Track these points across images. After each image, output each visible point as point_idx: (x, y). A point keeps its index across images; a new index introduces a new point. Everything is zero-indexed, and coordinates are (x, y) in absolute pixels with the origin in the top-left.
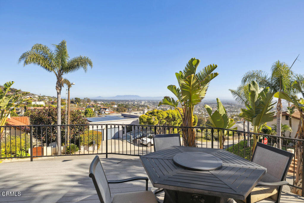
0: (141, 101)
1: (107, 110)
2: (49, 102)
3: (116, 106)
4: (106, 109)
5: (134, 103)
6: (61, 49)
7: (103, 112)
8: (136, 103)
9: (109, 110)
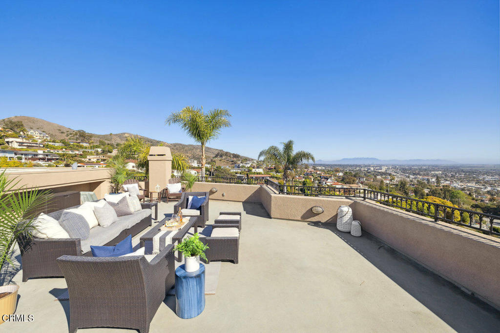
0: (380, 166)
1: (329, 180)
2: (266, 168)
3: (341, 174)
4: (327, 179)
5: (370, 169)
6: (288, 147)
7: (324, 183)
8: (372, 169)
9: (332, 180)
